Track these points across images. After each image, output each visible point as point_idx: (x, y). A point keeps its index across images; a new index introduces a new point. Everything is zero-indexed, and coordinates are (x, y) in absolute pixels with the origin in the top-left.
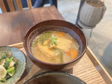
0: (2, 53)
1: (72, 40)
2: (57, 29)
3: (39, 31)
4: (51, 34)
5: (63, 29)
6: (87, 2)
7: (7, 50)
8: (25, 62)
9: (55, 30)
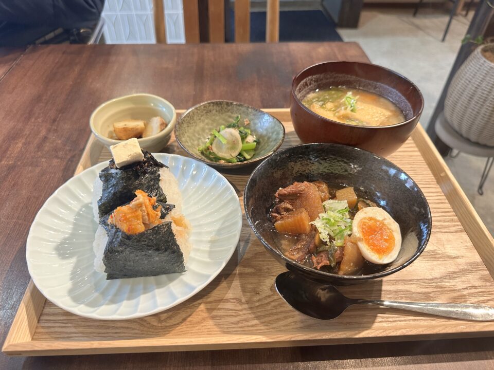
0: (230, 117)
1: (391, 111)
2: (359, 86)
3: (319, 83)
4: (343, 94)
5: (375, 88)
7: (240, 114)
8: (276, 147)
9: (354, 88)
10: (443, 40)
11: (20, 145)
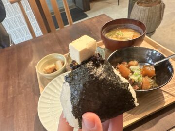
6: (138, 3)
10: (119, 5)
11: (11, 89)
